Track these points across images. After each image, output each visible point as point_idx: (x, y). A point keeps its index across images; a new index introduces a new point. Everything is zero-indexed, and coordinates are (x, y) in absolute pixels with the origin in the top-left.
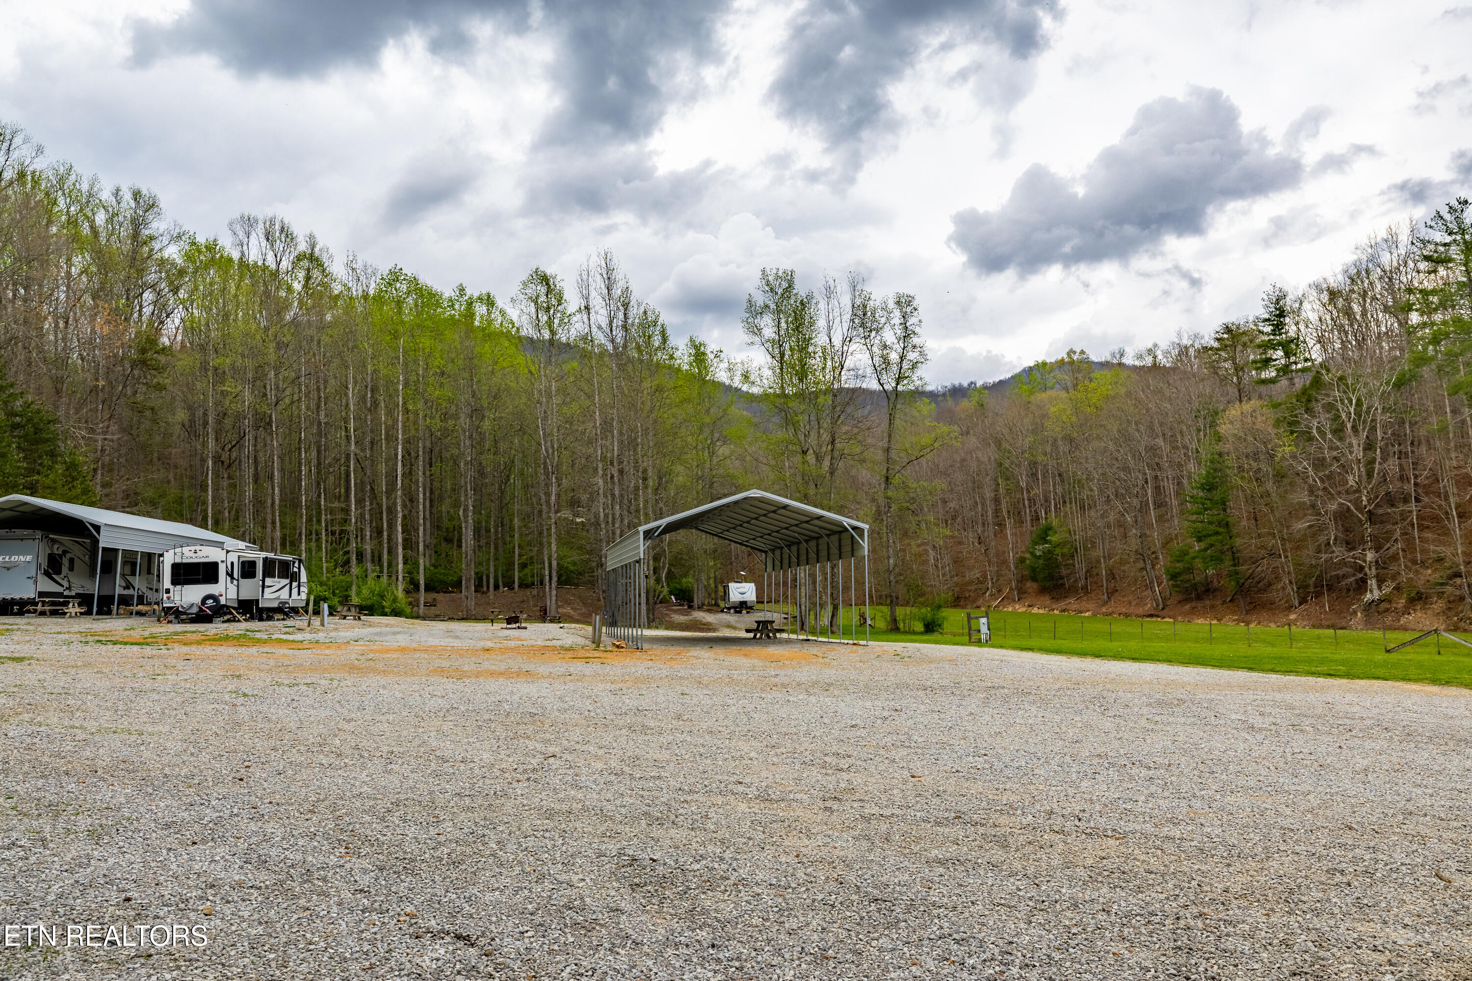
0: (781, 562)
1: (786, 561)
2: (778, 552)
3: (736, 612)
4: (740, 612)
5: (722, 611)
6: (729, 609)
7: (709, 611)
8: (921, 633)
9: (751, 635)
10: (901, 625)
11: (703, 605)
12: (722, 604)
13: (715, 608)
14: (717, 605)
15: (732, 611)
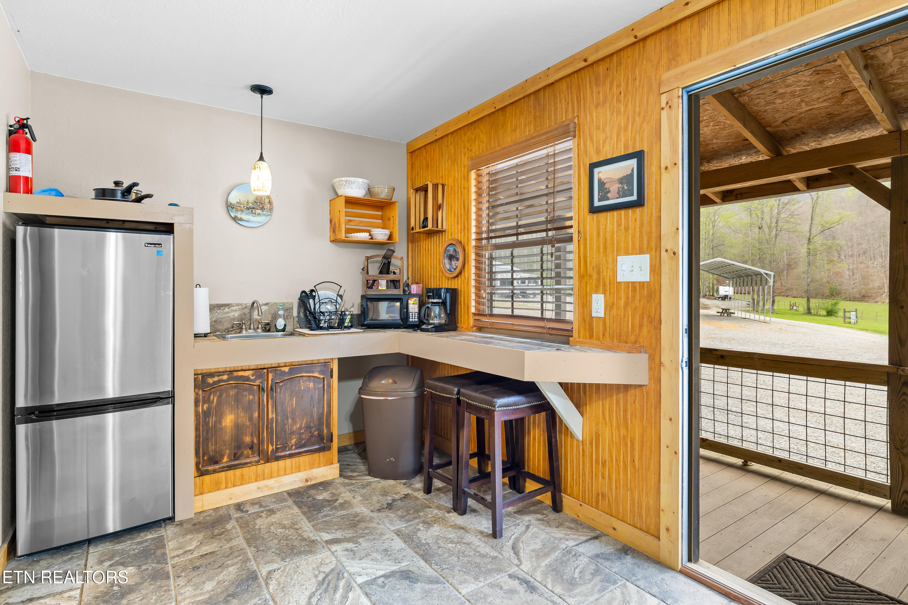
0: (743, 283)
1: (745, 283)
2: (735, 280)
3: (722, 300)
4: (724, 300)
5: (715, 299)
6: (719, 298)
7: (708, 298)
8: (824, 316)
9: (719, 314)
10: (812, 311)
11: (706, 295)
12: (715, 294)
13: (712, 297)
14: (713, 295)
15: (720, 299)
